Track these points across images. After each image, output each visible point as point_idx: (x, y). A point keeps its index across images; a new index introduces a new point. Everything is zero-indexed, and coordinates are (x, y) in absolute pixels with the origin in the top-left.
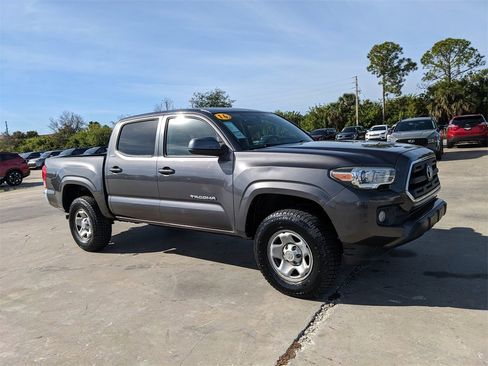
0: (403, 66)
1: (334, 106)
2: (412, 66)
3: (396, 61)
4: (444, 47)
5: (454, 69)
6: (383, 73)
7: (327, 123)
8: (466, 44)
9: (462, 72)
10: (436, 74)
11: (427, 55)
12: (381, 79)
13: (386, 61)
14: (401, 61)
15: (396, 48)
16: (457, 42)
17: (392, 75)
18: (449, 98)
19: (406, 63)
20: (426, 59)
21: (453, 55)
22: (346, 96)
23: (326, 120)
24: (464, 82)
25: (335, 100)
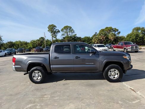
0: (57, 31)
1: (38, 40)
2: (59, 31)
3: (55, 30)
4: (66, 28)
5: (68, 33)
6: (52, 32)
7: (36, 45)
8: (71, 28)
9: (70, 34)
10: (65, 34)
11: (62, 29)
12: (51, 34)
13: (52, 29)
14: (56, 30)
15: (55, 26)
16: (69, 27)
17: (54, 33)
18: (68, 40)
19: (57, 30)
20: (62, 30)
21: (68, 30)
22: (42, 38)
23: (36, 44)
24: (71, 37)
25: (39, 39)
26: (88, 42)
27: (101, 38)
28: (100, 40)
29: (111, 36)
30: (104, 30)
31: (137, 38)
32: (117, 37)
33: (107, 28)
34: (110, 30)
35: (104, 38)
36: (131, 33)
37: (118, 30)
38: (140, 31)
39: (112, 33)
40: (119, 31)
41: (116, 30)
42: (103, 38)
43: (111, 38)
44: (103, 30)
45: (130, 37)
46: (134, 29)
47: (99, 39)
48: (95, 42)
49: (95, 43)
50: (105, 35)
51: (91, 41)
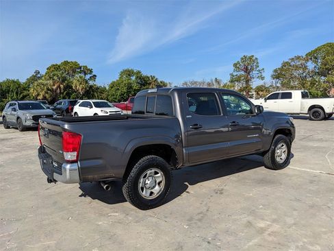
26: (17, 93)
27: (54, 87)
28: (52, 90)
29: (78, 84)
30: (59, 66)
31: (130, 92)
32: (91, 87)
33: (66, 63)
34: (75, 68)
35: (62, 86)
36: (117, 80)
37: (91, 71)
38: (133, 78)
39: (81, 77)
40: (93, 74)
41: (86, 71)
42: (59, 87)
43: (79, 88)
44: (56, 68)
45: (116, 88)
46: (122, 73)
47: (48, 89)
48: (38, 95)
49: (39, 98)
50: (63, 81)
51: (25, 93)
